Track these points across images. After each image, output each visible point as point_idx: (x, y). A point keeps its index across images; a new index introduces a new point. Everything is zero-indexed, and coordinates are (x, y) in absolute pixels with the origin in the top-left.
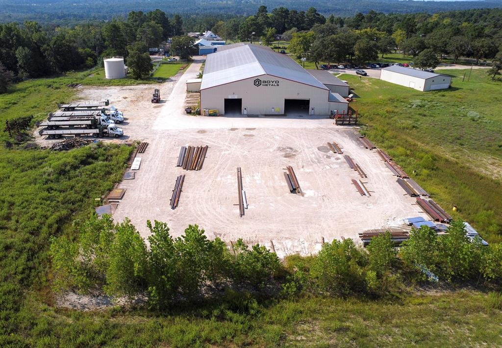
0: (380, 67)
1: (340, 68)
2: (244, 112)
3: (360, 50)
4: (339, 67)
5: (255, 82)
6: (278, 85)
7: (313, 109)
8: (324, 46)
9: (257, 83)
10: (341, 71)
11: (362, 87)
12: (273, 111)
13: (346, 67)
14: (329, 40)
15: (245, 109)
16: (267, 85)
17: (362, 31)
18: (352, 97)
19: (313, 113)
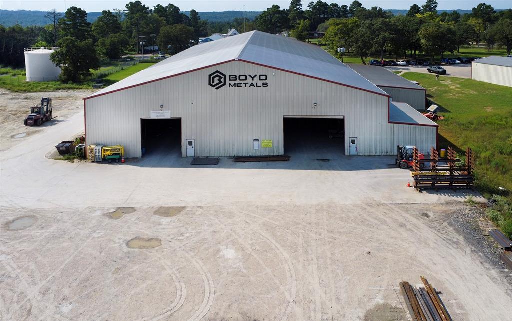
0: (462, 63)
1: (400, 65)
2: (189, 151)
3: (428, 37)
4: (399, 63)
5: (211, 78)
6: (265, 85)
7: (354, 142)
8: (373, 32)
9: (216, 82)
10: (403, 69)
11: (446, 92)
12: (256, 149)
13: (409, 64)
14: (379, 23)
15: (190, 144)
16: (239, 86)
17: (426, 15)
18: (435, 112)
19: (354, 152)
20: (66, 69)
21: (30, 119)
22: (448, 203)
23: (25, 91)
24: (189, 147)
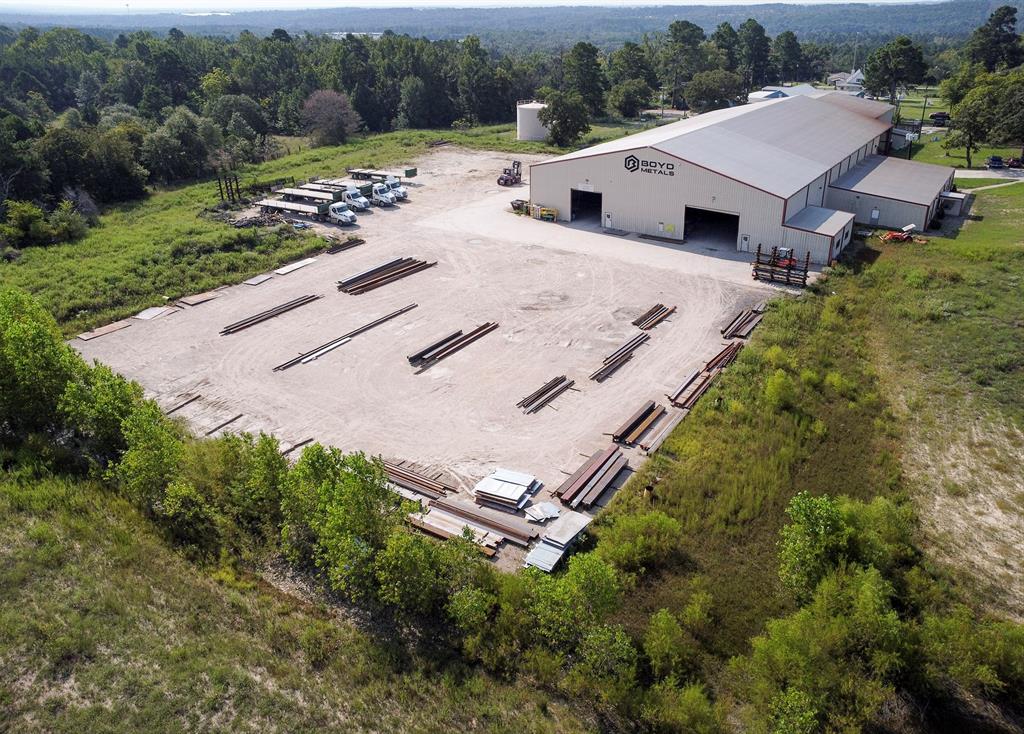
2: (607, 223)
5: (627, 161)
6: (672, 174)
7: (746, 239)
9: (631, 165)
12: (660, 231)
15: (608, 216)
16: (649, 171)
19: (745, 248)
20: (554, 129)
21: (501, 179)
22: (764, 289)
23: (510, 151)
24: (608, 219)
